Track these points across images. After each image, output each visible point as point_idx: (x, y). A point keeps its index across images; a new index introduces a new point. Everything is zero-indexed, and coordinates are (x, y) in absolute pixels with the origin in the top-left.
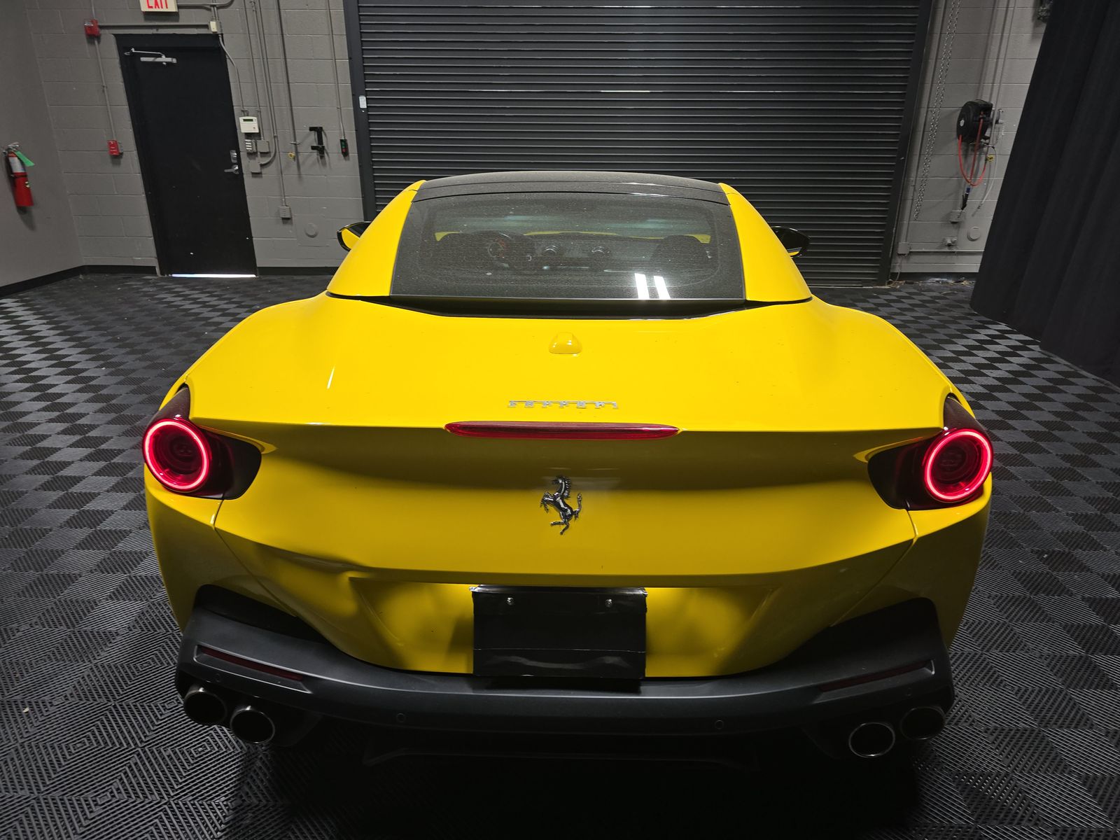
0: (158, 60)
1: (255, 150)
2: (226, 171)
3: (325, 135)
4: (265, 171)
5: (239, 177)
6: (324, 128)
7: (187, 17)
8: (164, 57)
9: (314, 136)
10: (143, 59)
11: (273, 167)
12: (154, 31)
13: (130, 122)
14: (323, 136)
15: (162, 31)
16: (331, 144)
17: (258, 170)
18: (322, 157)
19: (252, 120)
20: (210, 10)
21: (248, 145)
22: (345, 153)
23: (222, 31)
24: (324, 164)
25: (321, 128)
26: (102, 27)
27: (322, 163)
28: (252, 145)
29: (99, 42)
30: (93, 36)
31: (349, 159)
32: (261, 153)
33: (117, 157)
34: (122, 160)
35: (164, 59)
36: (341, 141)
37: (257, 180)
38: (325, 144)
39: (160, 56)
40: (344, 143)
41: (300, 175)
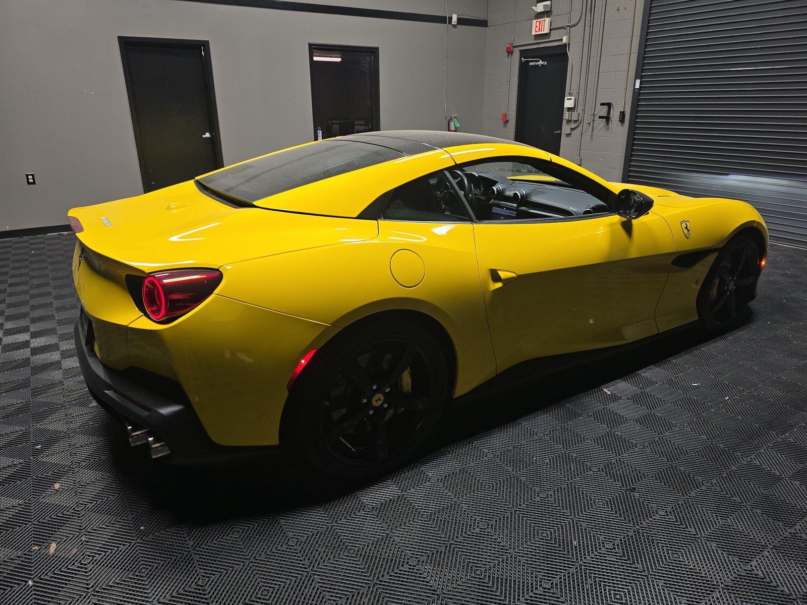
0: (538, 63)
1: (570, 119)
2: (555, 132)
3: (613, 108)
4: (573, 132)
5: (559, 136)
6: (613, 103)
7: (554, 36)
8: (541, 61)
9: (605, 108)
10: (531, 64)
11: (578, 131)
12: (537, 46)
13: (516, 102)
14: (612, 108)
15: (541, 46)
16: (615, 115)
17: (569, 132)
18: (608, 124)
19: (571, 99)
20: (566, 29)
21: (566, 115)
22: (622, 120)
23: (569, 41)
24: (608, 129)
25: (611, 103)
26: (515, 47)
27: (607, 128)
28: (569, 115)
29: (511, 56)
30: (510, 52)
31: (624, 126)
32: (574, 121)
33: (506, 122)
34: (508, 124)
35: (541, 63)
36: (621, 112)
37: (568, 138)
38: (611, 115)
39: (539, 61)
40: (623, 114)
41: (592, 136)
